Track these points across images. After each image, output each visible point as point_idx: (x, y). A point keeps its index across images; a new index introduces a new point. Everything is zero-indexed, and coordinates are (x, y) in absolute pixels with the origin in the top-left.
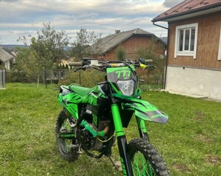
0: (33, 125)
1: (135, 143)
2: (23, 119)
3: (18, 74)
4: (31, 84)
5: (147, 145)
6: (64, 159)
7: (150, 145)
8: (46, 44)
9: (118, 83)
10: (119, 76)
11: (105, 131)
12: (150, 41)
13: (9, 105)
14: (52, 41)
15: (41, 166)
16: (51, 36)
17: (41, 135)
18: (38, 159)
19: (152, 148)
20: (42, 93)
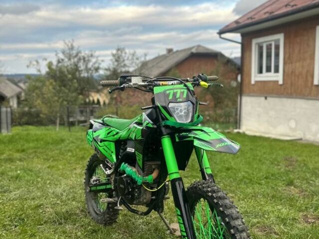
0: (53, 180)
1: (196, 187)
2: (38, 172)
3: (29, 114)
4: (47, 127)
5: (213, 187)
6: (97, 222)
7: (216, 188)
8: (68, 71)
9: (169, 106)
10: (171, 97)
11: (155, 175)
12: (216, 62)
13: (17, 155)
14: (76, 66)
15: (64, 232)
16: (76, 60)
17: (64, 191)
18: (60, 224)
19: (218, 192)
20: (63, 138)
